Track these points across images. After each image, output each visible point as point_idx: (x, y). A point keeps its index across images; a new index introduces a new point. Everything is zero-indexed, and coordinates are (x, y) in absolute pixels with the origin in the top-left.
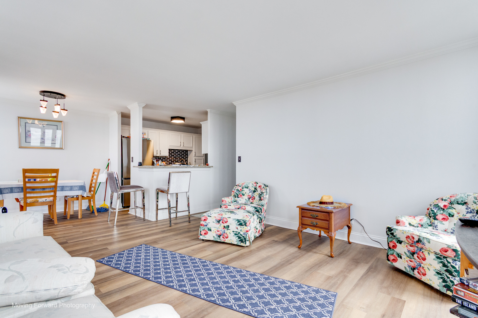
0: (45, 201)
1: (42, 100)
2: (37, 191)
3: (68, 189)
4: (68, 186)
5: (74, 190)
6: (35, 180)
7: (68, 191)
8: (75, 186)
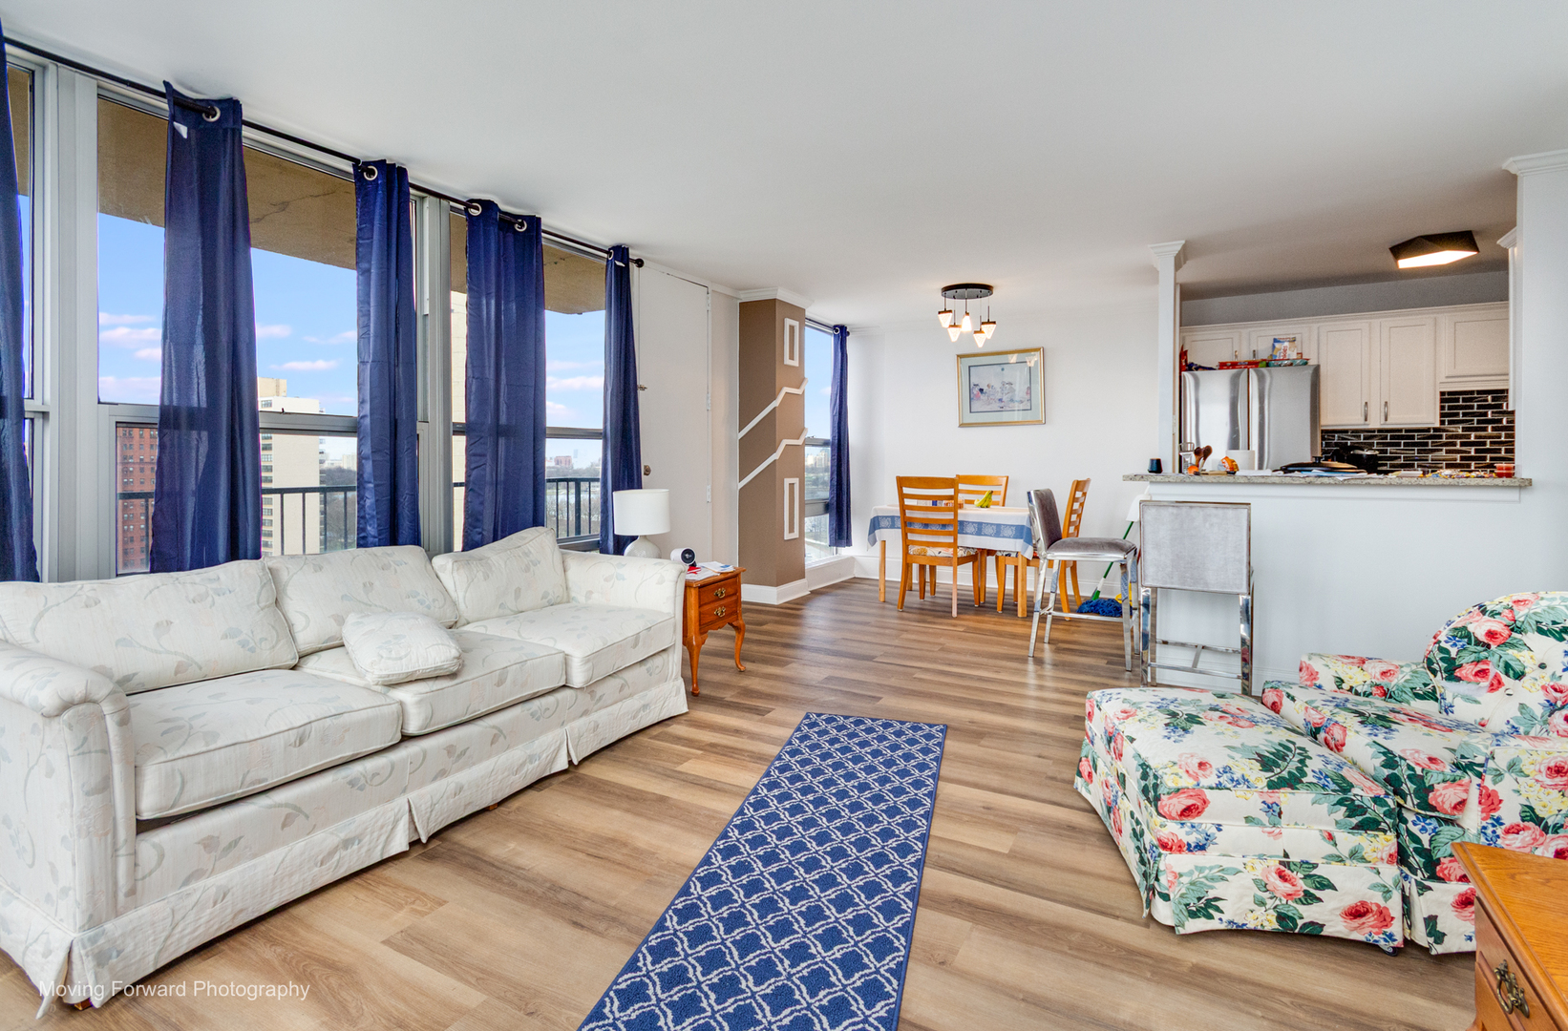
0: (937, 555)
1: (942, 312)
2: (934, 528)
3: (989, 530)
4: (992, 524)
5: (1004, 537)
6: (934, 503)
7: (991, 536)
8: (1007, 525)
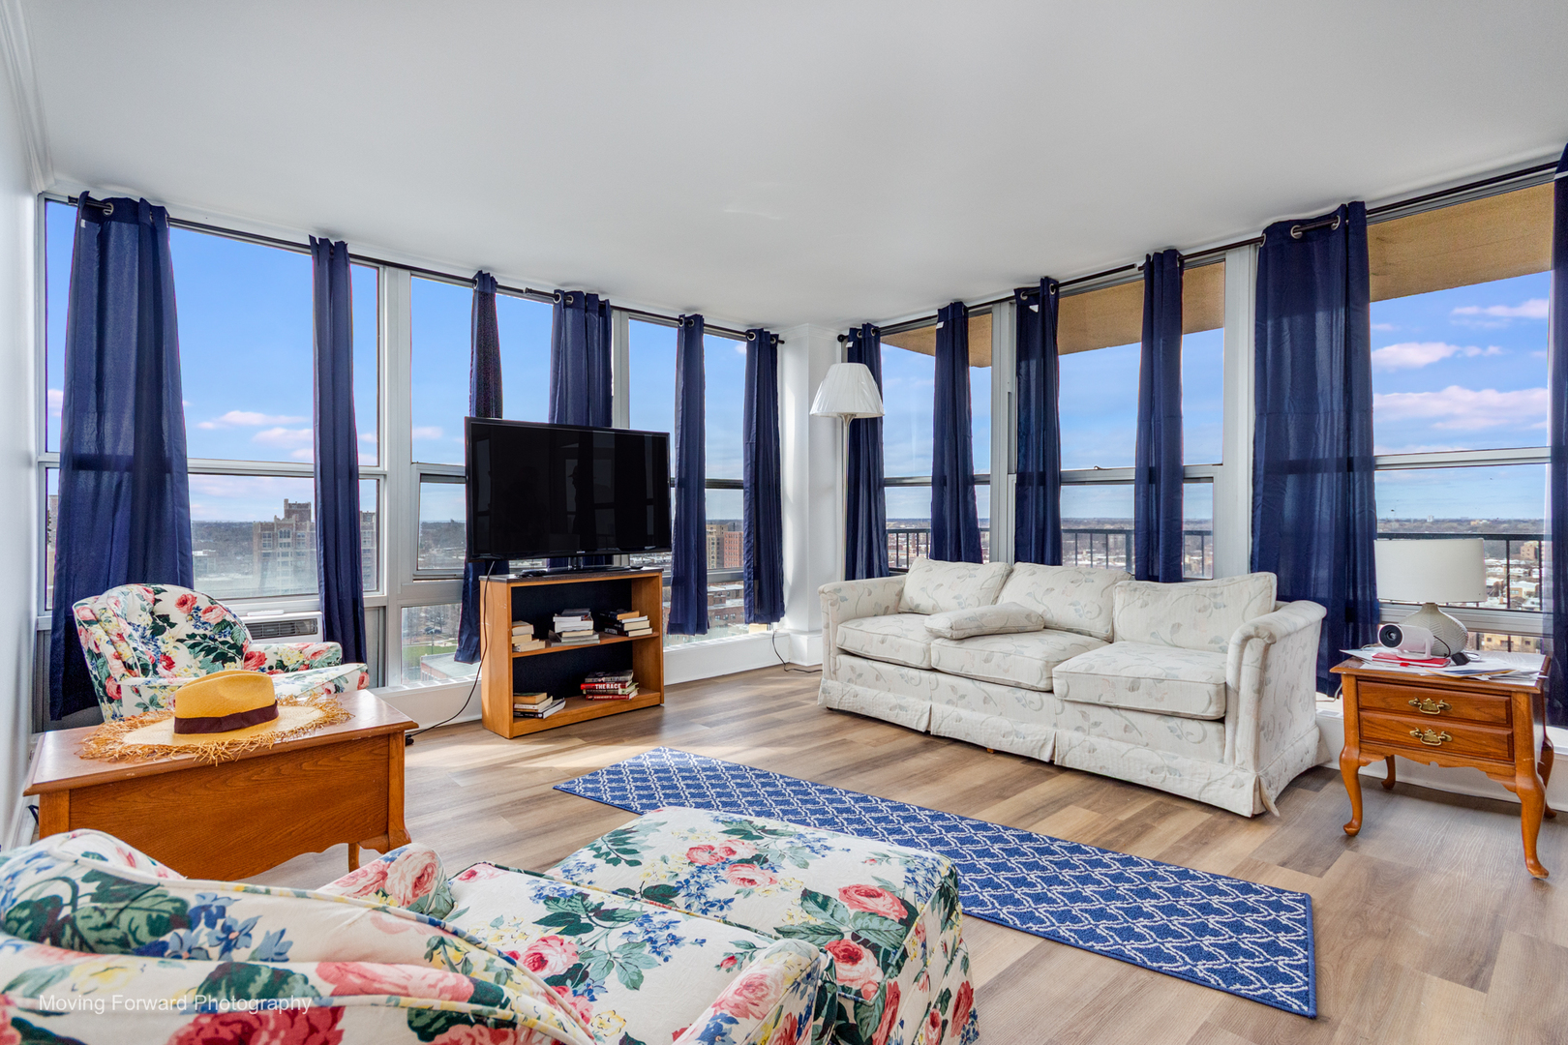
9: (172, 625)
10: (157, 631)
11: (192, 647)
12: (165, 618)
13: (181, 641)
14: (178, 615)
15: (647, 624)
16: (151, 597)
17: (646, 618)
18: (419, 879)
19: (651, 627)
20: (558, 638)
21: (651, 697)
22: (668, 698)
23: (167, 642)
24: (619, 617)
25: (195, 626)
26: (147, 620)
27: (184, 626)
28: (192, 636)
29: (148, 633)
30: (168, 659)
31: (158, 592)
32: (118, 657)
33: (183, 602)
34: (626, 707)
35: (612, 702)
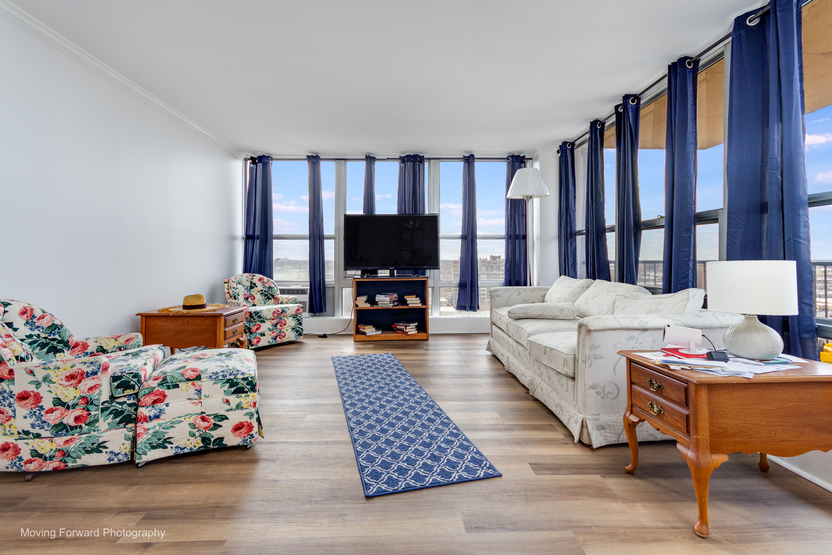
9: (256, 287)
10: (251, 288)
11: (261, 294)
12: (255, 284)
13: (259, 292)
14: (259, 284)
15: (419, 301)
16: (251, 277)
17: (418, 298)
18: (128, 340)
19: (421, 303)
20: (376, 303)
21: (422, 335)
22: (430, 338)
23: (254, 292)
24: (405, 297)
25: (263, 288)
26: (249, 284)
27: (260, 287)
28: (262, 291)
29: (249, 288)
30: (254, 297)
31: (253, 276)
32: (229, 293)
33: (260, 280)
34: (408, 338)
35: (402, 335)
